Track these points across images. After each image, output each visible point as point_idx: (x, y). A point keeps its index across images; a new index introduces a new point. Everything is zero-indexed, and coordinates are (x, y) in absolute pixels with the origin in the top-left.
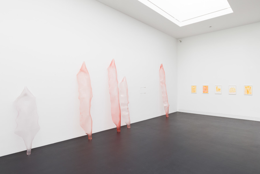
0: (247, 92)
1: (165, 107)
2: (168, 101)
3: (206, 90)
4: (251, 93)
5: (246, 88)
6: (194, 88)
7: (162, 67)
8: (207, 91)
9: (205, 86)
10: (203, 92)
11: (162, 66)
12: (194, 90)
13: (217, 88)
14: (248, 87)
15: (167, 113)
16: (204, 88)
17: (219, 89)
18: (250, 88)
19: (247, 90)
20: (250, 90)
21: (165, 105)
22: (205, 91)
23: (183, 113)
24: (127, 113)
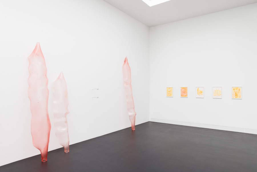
0: (236, 95)
1: (130, 116)
2: (134, 108)
3: (184, 92)
4: (240, 97)
5: (234, 89)
6: (170, 90)
7: (126, 62)
8: (186, 94)
9: (184, 88)
10: (182, 96)
11: (126, 60)
12: (169, 94)
13: (198, 90)
14: (237, 89)
15: (133, 125)
16: (182, 91)
17: (201, 92)
18: (239, 90)
19: (235, 92)
20: (239, 92)
21: (130, 114)
22: (184, 94)
23: (156, 123)
24: (64, 129)
